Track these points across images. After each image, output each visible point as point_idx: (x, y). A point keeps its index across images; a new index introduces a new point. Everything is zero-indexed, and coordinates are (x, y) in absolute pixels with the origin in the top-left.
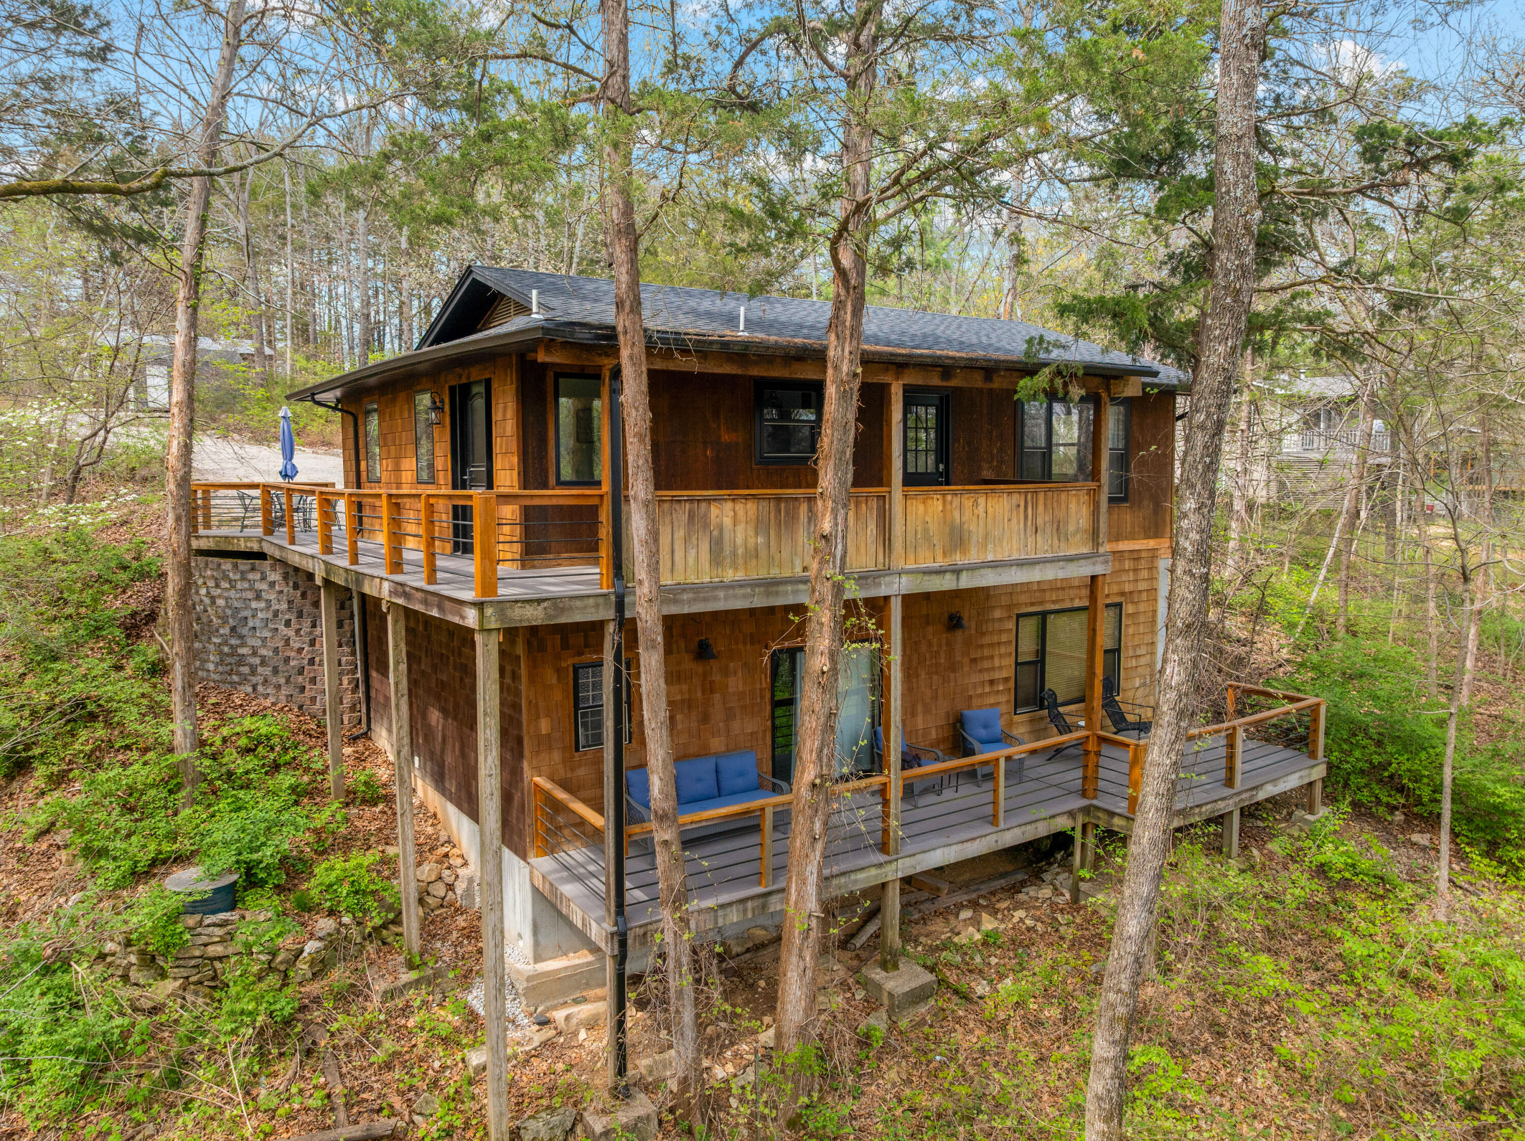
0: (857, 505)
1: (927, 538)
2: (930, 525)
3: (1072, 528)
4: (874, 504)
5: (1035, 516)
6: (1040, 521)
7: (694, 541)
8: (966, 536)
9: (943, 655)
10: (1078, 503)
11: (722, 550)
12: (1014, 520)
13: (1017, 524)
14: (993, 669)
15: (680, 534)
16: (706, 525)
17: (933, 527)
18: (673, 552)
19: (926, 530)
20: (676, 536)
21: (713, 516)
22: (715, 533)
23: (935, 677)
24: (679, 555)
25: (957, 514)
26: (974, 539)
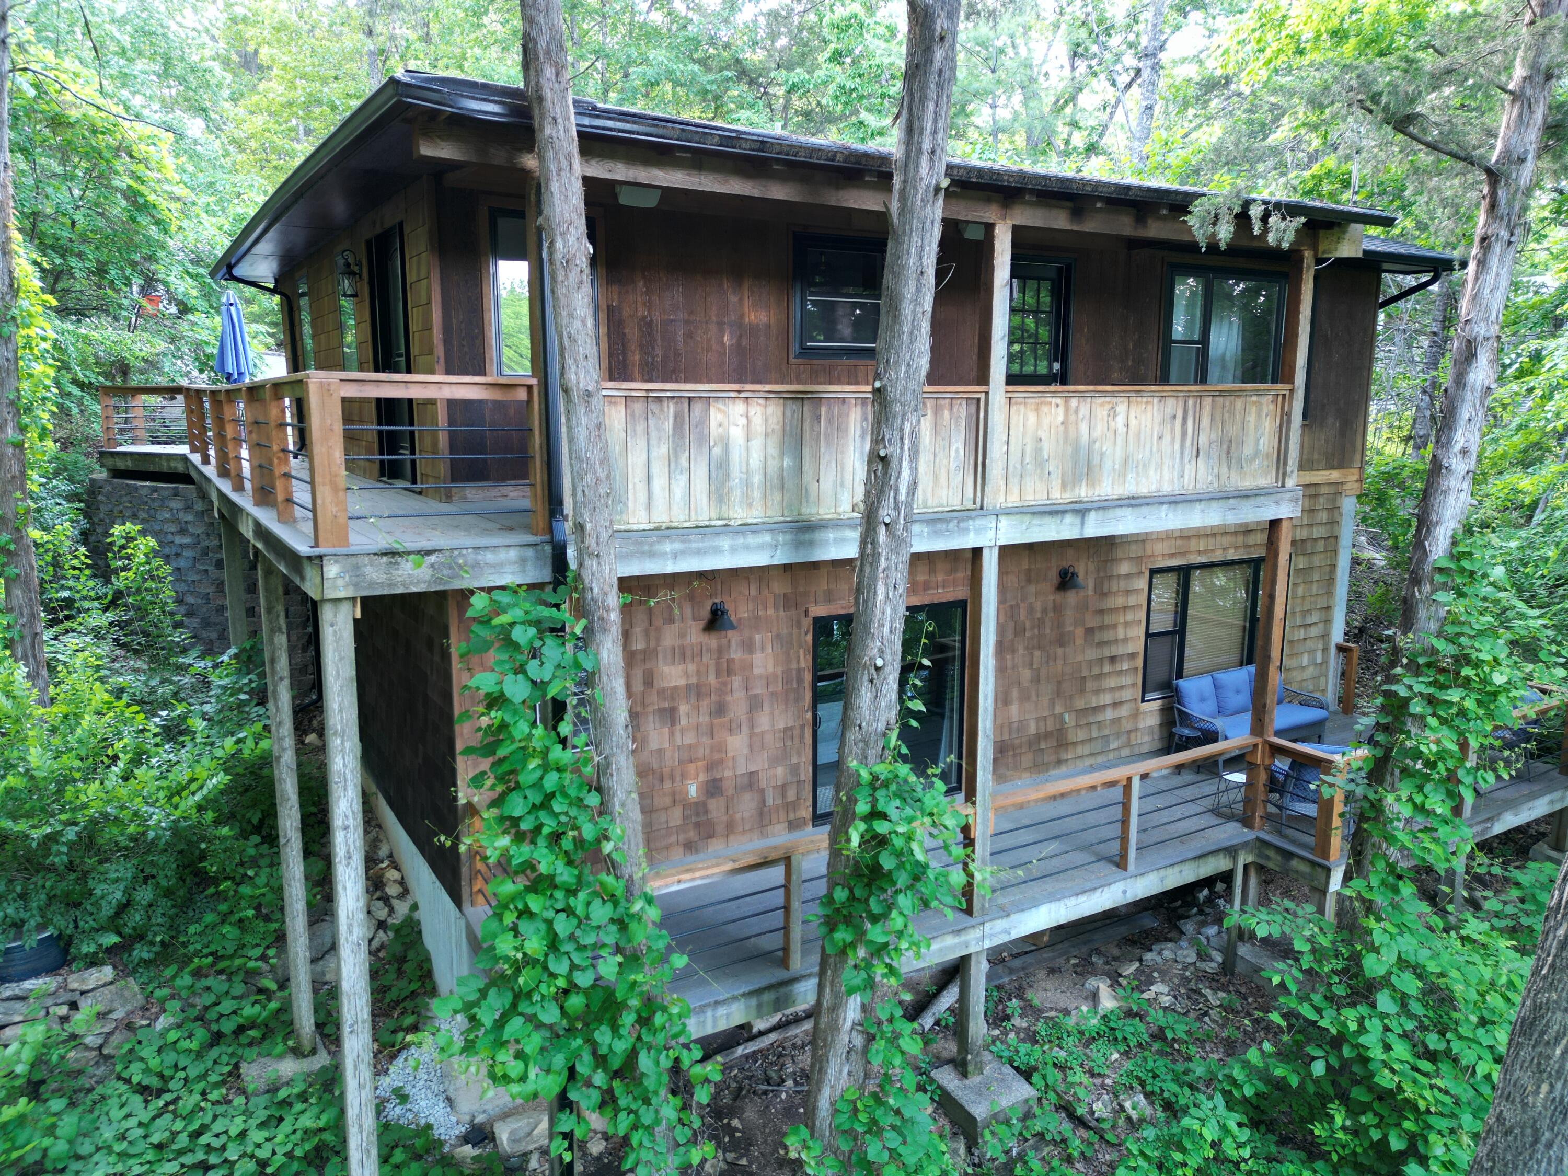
0: (937, 411)
1: (1040, 463)
2: (1045, 445)
3: (1248, 450)
4: (962, 410)
5: (1197, 431)
6: (1203, 440)
7: (684, 462)
8: (1096, 460)
9: (1048, 624)
10: (1259, 415)
11: (727, 476)
12: (1167, 438)
13: (1170, 445)
14: (1116, 641)
15: (662, 450)
16: (704, 439)
17: (1048, 448)
18: (649, 478)
19: (1038, 451)
20: (654, 454)
21: (713, 425)
22: (717, 451)
23: (1037, 653)
24: (659, 483)
25: (1084, 428)
26: (1108, 464)
